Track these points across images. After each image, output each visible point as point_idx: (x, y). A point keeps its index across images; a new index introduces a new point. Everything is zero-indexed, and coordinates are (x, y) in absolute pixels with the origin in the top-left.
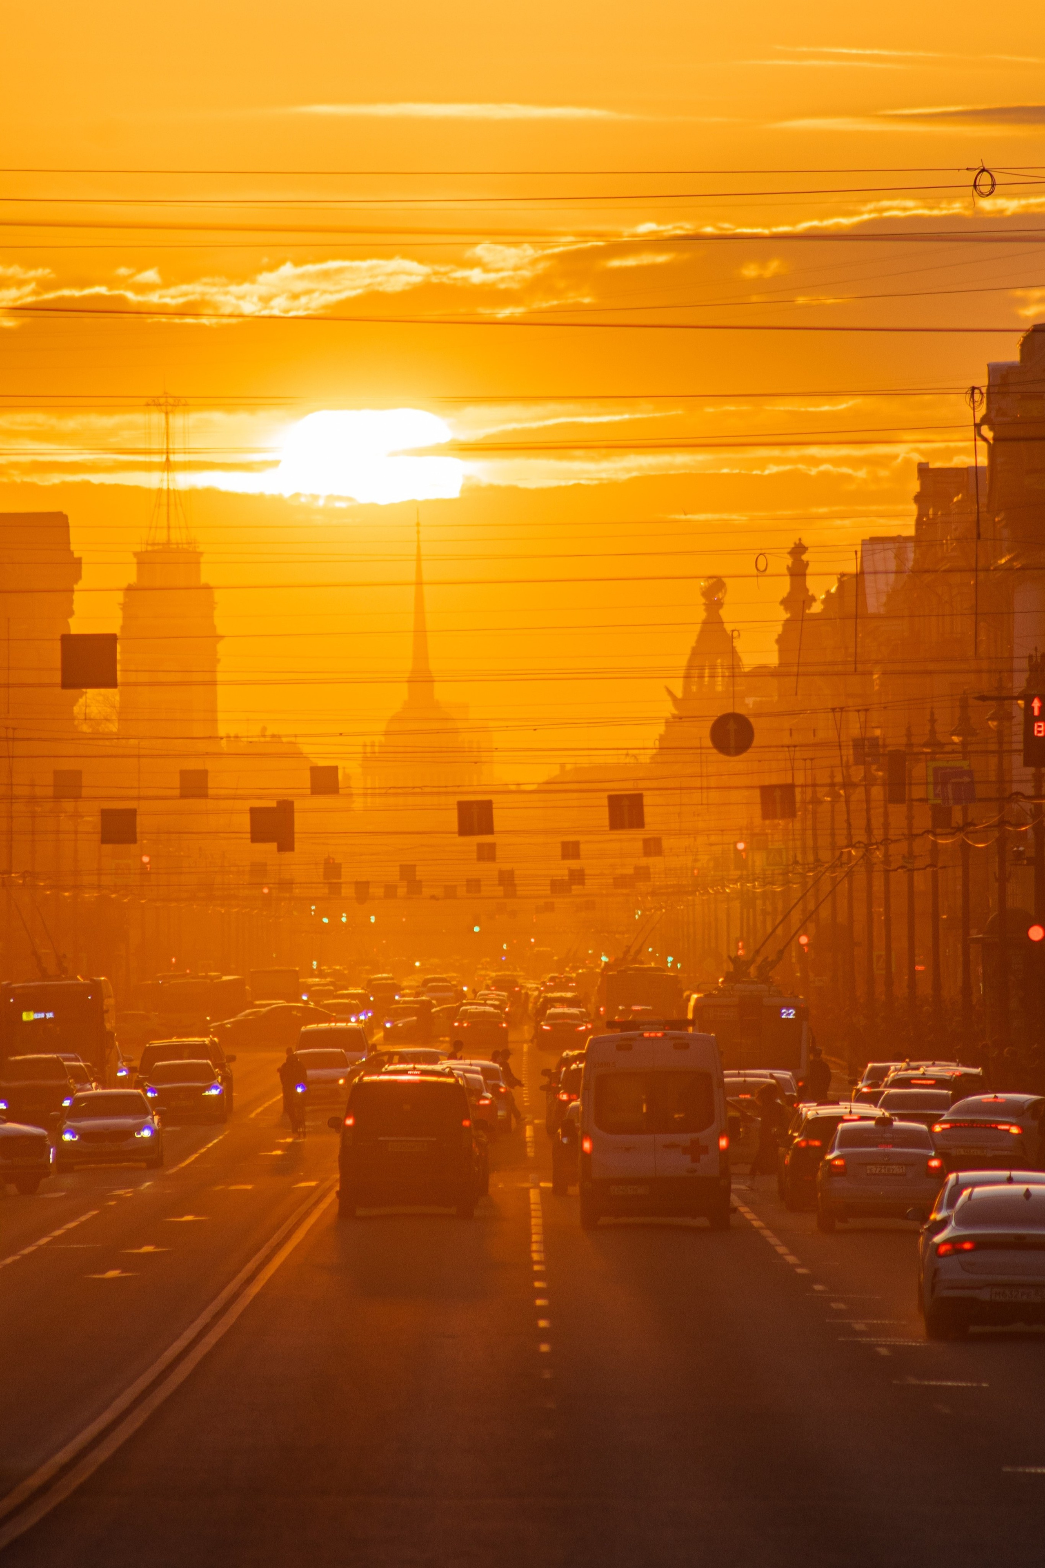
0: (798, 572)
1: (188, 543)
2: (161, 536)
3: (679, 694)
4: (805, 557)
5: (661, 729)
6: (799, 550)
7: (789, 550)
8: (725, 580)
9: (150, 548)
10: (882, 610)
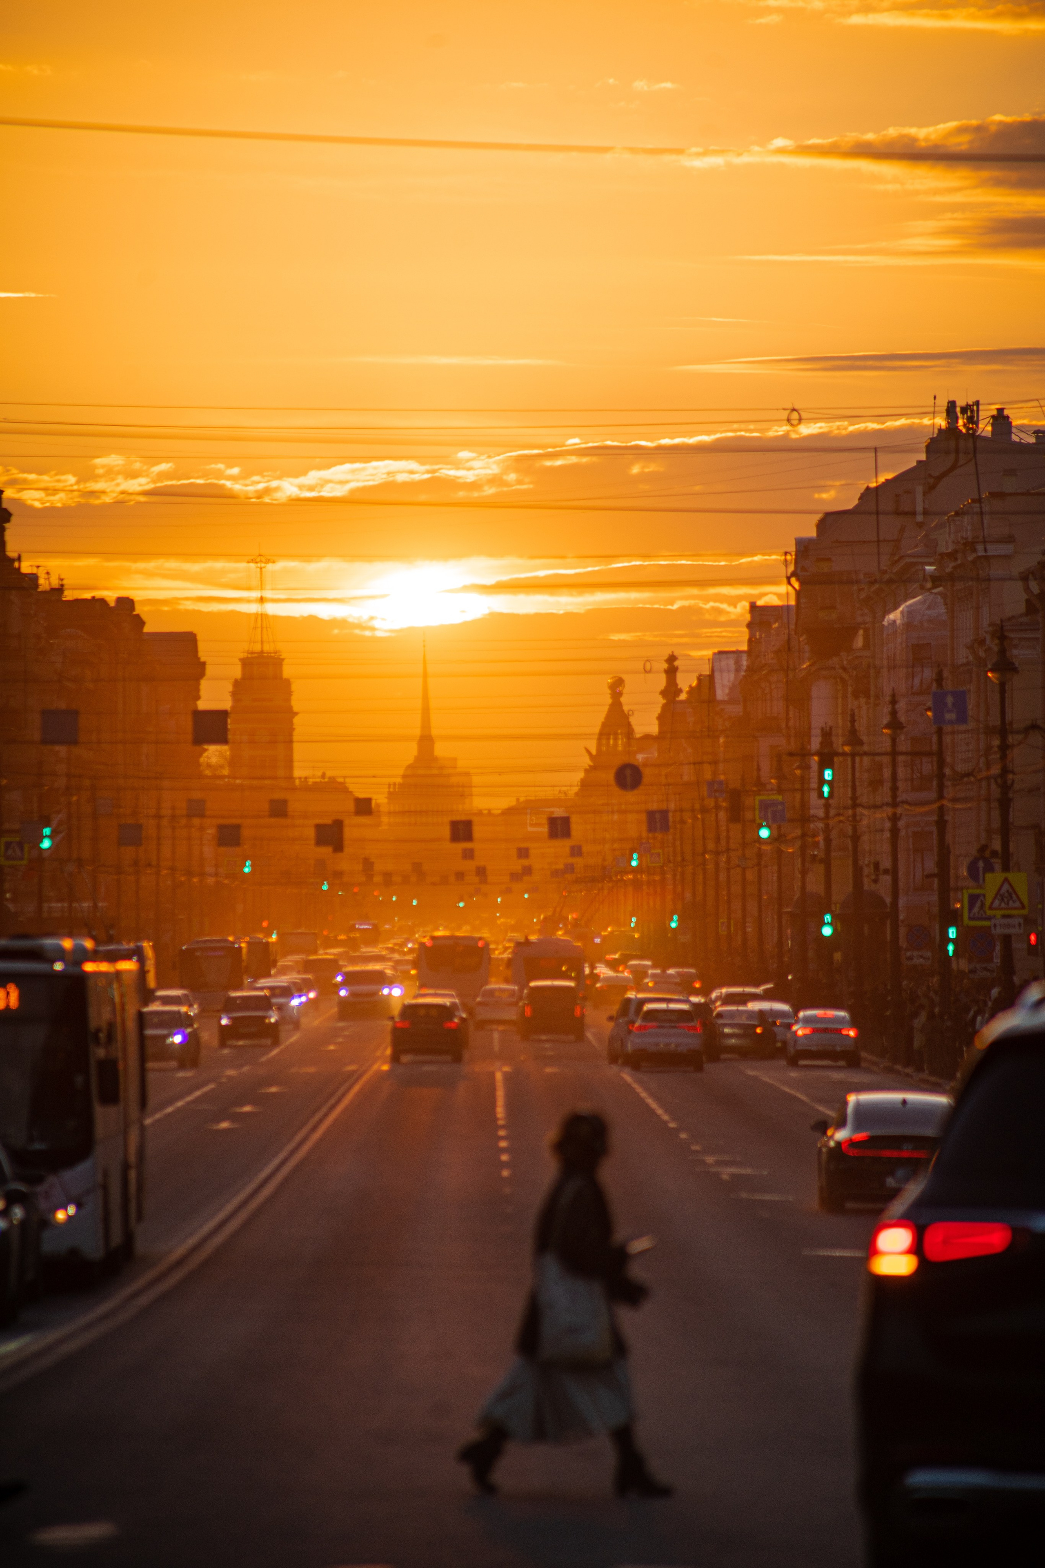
0: (671, 672)
1: (275, 653)
2: (257, 648)
3: (594, 752)
4: (676, 663)
5: (581, 775)
6: (672, 659)
7: (666, 658)
8: (624, 677)
9: (249, 656)
10: (726, 698)
